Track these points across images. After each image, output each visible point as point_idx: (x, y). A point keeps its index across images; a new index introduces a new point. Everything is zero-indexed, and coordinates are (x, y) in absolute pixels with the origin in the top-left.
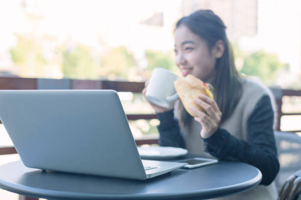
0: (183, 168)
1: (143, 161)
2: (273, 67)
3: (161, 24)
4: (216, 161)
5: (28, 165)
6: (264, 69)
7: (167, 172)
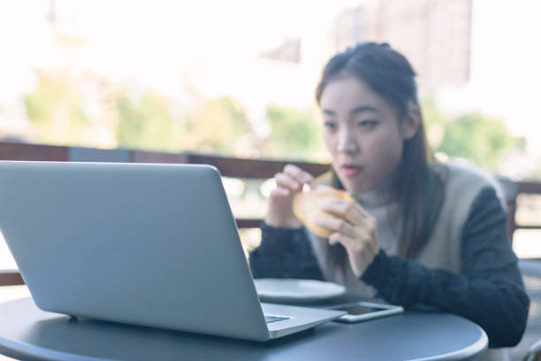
0: (338, 320)
1: (263, 306)
2: (497, 143)
3: (297, 59)
4: (399, 309)
5: (44, 306)
6: (480, 144)
7: (308, 327)
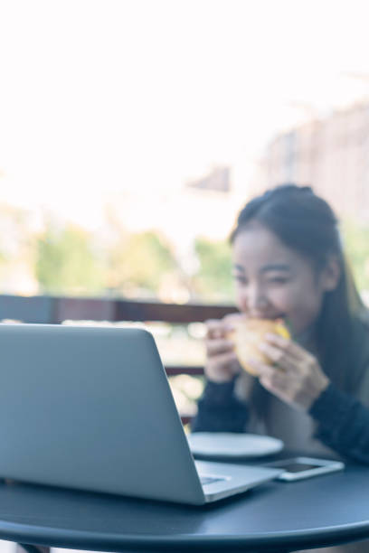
1: (197, 464)
3: (225, 188)
